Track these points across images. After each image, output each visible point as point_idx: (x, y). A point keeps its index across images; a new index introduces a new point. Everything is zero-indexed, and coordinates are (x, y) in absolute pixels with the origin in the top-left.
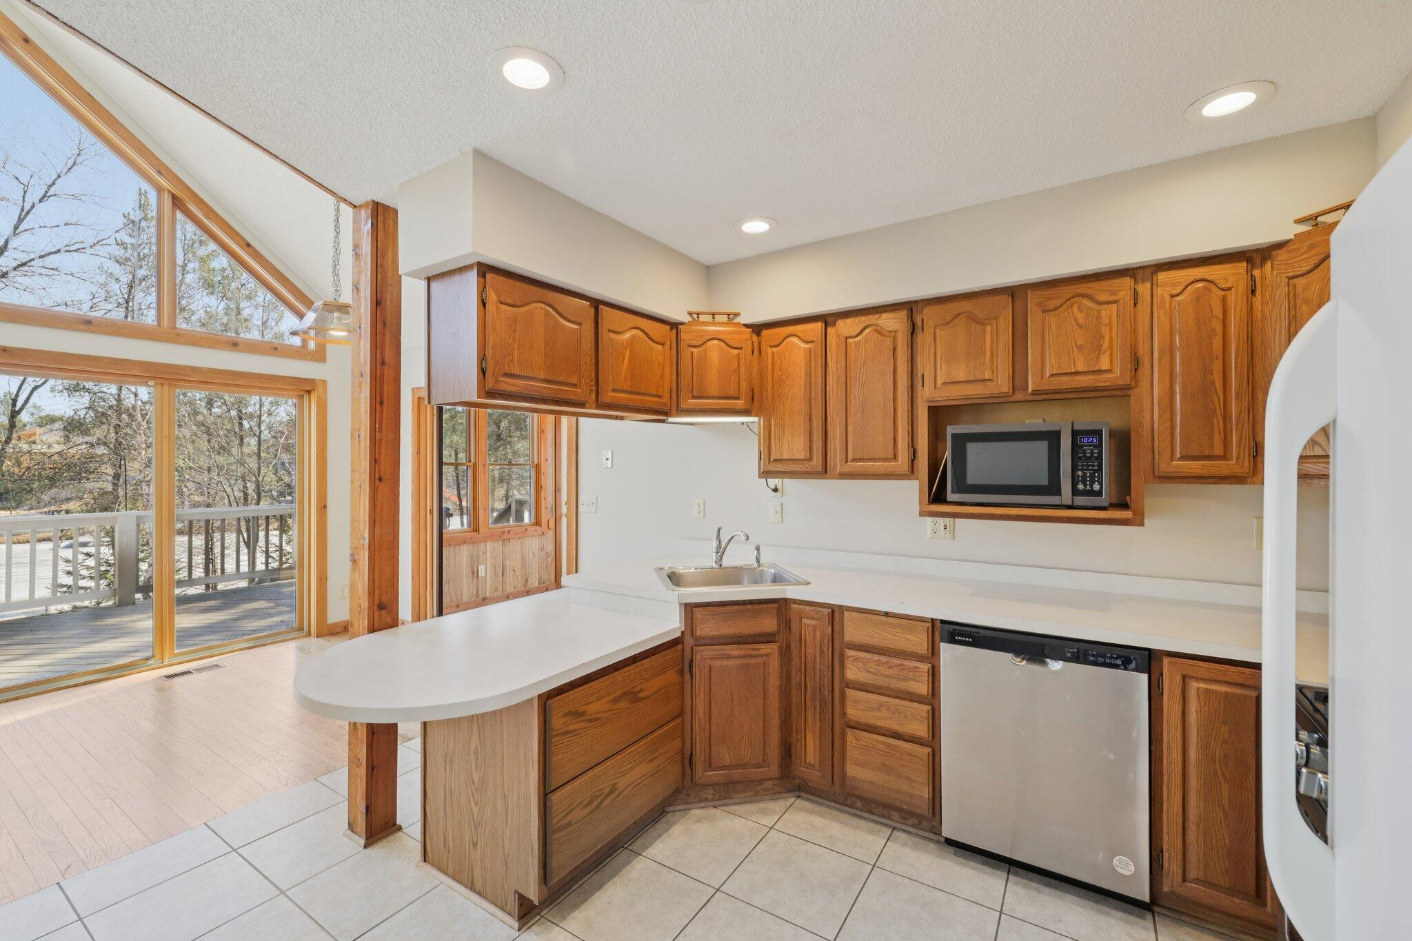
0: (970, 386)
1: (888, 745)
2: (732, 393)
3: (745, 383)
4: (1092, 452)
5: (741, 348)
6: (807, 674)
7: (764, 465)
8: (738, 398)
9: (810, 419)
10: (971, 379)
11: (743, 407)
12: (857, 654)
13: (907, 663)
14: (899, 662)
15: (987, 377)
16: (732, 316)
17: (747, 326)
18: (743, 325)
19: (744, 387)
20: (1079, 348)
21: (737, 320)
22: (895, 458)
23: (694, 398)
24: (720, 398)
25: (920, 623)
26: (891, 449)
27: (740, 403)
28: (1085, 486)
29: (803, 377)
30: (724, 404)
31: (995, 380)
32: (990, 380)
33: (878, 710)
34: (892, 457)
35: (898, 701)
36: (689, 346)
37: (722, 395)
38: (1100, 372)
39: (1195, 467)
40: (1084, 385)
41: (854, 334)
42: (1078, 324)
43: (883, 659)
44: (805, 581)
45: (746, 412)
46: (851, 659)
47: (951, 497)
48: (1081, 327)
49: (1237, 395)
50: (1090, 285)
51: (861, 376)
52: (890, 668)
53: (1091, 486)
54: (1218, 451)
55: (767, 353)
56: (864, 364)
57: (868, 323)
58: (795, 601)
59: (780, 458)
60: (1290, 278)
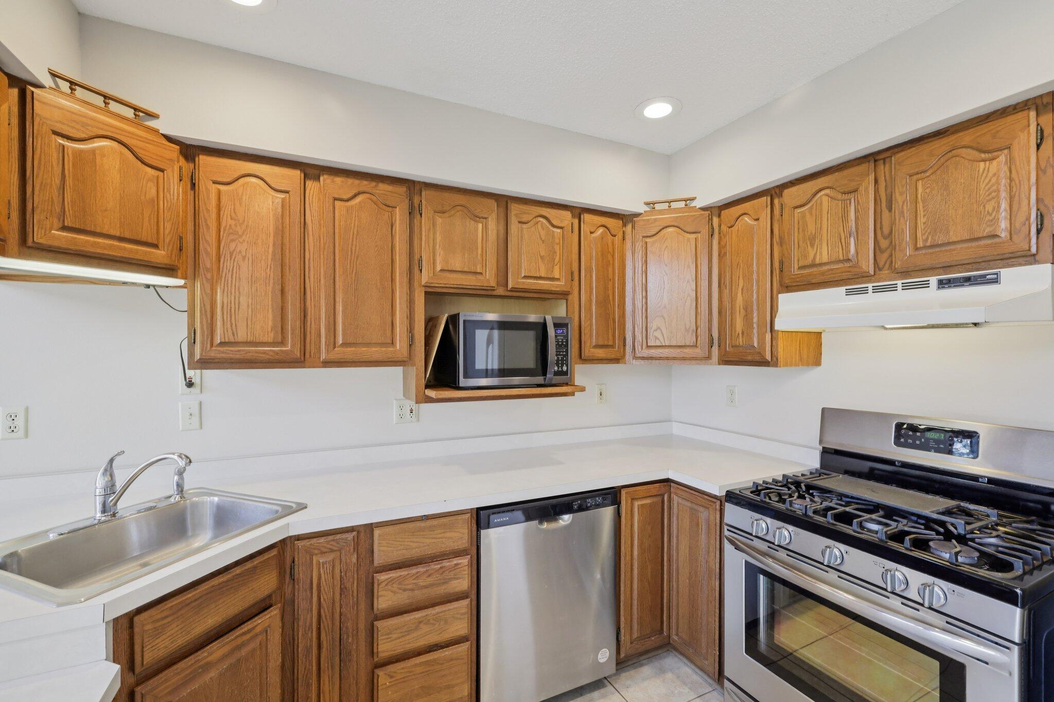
0: (463, 277)
1: (427, 663)
2: (146, 234)
3: (168, 226)
4: (562, 342)
5: (162, 171)
6: (322, 626)
7: (202, 350)
8: (155, 246)
9: (283, 291)
10: (466, 269)
11: (166, 261)
12: (391, 575)
13: (446, 564)
14: (439, 566)
15: (479, 271)
16: (142, 114)
17: (169, 138)
18: (161, 134)
19: (167, 232)
20: (542, 257)
21: (152, 123)
22: (393, 343)
23: (64, 228)
24: (121, 239)
25: (460, 517)
26: (389, 333)
27: (160, 255)
28: (558, 368)
29: (272, 235)
30: (131, 251)
31: (484, 274)
32: (481, 273)
33: (417, 628)
34: (390, 342)
35: (438, 609)
36: (55, 133)
37: (127, 235)
38: (553, 279)
39: (600, 353)
40: (544, 288)
41: (345, 197)
42: (541, 239)
43: (421, 569)
44: (298, 504)
45: (169, 270)
46: (384, 584)
47: (463, 382)
48: (543, 241)
49: (618, 305)
50: (549, 210)
51: (354, 249)
52: (429, 576)
53: (562, 368)
54: (610, 343)
55: (208, 190)
56: (357, 235)
57: (362, 189)
58: (299, 538)
59: (232, 340)
60: (643, 237)
